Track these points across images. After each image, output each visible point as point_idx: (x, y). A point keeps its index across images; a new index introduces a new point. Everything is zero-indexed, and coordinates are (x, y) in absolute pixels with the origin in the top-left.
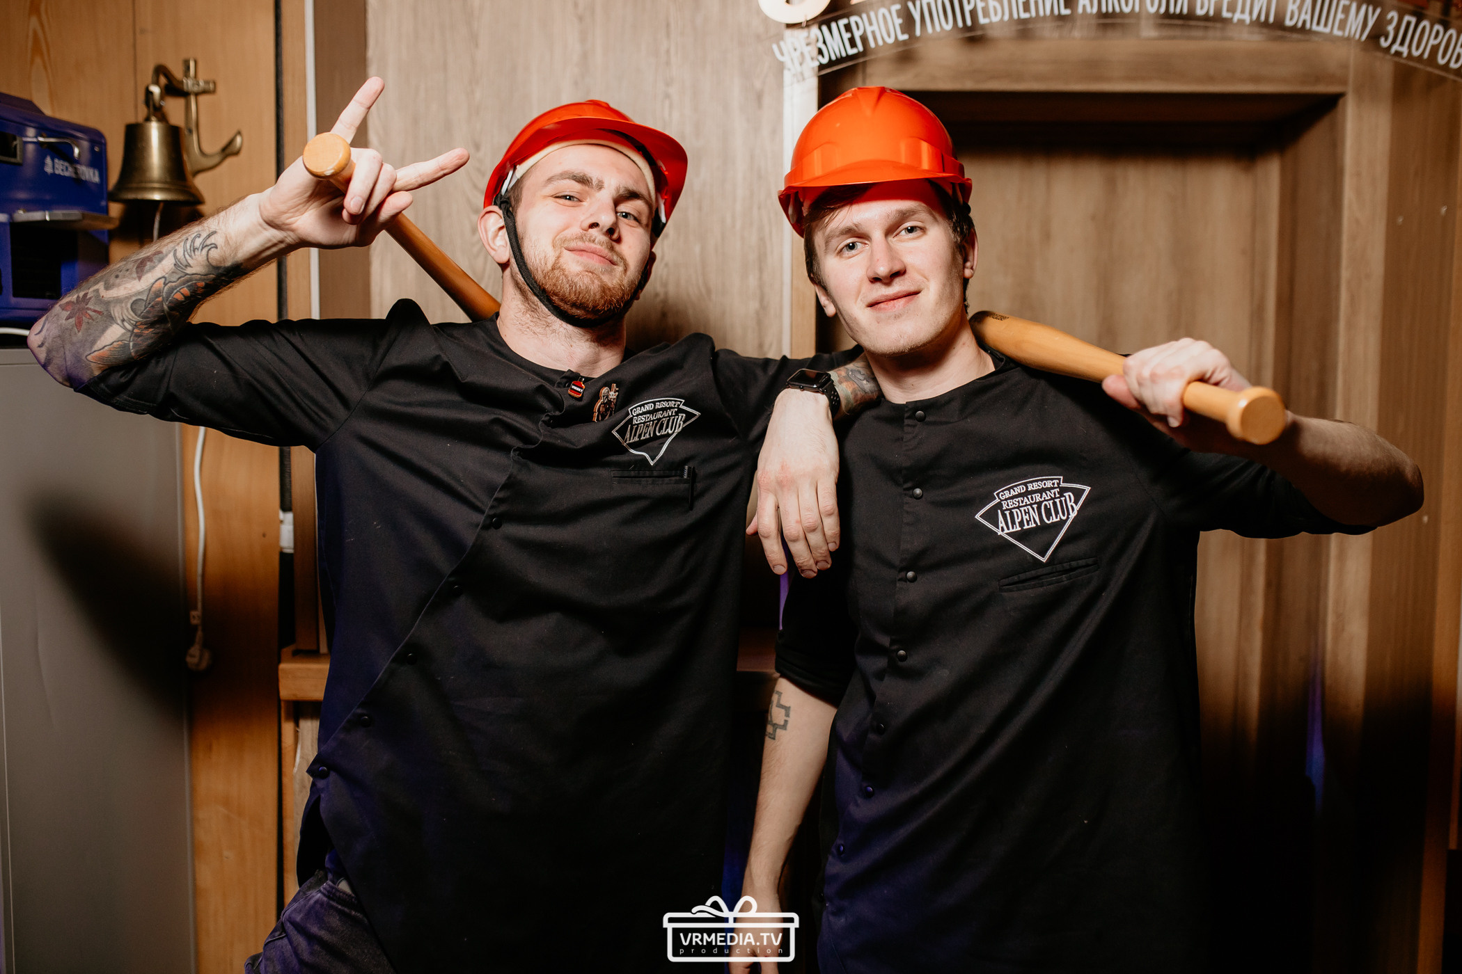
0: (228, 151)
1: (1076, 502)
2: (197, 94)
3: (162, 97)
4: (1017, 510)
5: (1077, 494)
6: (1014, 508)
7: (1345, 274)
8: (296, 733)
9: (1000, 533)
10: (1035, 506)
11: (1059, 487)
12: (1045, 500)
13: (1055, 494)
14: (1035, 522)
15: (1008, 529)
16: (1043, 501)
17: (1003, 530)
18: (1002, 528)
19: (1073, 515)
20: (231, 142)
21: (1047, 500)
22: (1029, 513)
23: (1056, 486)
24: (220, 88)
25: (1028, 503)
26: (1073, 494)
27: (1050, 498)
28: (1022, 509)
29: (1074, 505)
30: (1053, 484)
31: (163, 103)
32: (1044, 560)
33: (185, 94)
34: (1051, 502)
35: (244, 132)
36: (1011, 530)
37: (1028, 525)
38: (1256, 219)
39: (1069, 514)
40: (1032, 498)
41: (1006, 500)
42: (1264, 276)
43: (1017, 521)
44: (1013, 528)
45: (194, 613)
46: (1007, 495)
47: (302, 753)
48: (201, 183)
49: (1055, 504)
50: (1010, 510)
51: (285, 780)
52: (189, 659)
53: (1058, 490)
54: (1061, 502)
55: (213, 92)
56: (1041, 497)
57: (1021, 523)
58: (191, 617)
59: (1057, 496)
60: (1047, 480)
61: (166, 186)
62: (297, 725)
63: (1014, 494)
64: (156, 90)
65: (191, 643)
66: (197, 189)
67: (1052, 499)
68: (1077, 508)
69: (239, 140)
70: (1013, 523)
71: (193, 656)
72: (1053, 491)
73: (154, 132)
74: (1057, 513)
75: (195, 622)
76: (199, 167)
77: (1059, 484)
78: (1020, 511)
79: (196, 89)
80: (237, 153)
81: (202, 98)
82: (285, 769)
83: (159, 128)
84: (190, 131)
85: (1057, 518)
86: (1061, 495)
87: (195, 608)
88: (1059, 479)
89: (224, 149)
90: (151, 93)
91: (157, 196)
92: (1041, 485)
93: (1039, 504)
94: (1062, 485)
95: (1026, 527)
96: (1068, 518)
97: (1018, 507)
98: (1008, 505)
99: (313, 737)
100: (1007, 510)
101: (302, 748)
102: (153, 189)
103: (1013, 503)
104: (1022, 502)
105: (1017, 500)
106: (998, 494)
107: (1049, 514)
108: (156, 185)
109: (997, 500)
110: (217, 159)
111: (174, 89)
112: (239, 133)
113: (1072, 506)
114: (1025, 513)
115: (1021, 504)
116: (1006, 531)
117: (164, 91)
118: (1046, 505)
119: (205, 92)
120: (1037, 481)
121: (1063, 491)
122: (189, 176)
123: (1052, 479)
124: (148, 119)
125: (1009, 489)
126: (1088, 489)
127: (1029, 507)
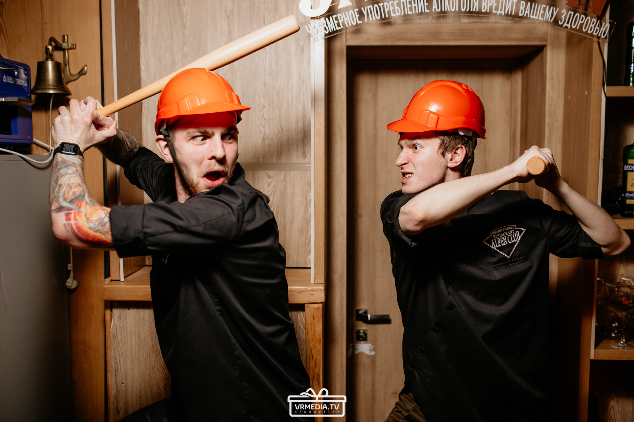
0: (82, 73)
1: (520, 235)
2: (68, 49)
3: (53, 51)
4: (499, 239)
5: (521, 232)
6: (498, 238)
7: (547, 120)
8: (111, 314)
9: (493, 248)
10: (505, 237)
11: (514, 229)
12: (509, 234)
13: (512, 232)
14: (505, 243)
15: (496, 246)
16: (508, 235)
17: (494, 247)
18: (494, 246)
19: (519, 240)
20: (83, 69)
21: (510, 234)
22: (503, 239)
23: (513, 229)
24: (78, 47)
25: (503, 236)
26: (519, 232)
27: (510, 233)
28: (501, 238)
29: (519, 236)
30: (512, 228)
31: (53, 53)
32: (508, 257)
33: (63, 50)
34: (511, 235)
35: (87, 65)
36: (497, 246)
37: (503, 244)
38: (512, 99)
39: (517, 239)
40: (504, 234)
41: (495, 235)
42: (515, 122)
43: (499, 243)
44: (498, 246)
45: (69, 265)
46: (495, 233)
47: (113, 322)
48: (70, 87)
49: (512, 236)
50: (496, 238)
51: (107, 334)
52: (67, 284)
53: (514, 230)
54: (514, 235)
55: (75, 49)
56: (507, 233)
57: (500, 244)
58: (68, 267)
59: (513, 232)
60: (510, 227)
61: (55, 87)
62: (112, 311)
63: (498, 232)
64: (50, 48)
65: (68, 277)
66: (68, 89)
67: (511, 234)
68: (520, 237)
69: (86, 68)
70: (498, 244)
71: (69, 283)
72: (512, 231)
73: (50, 65)
74: (513, 239)
75: (69, 269)
76: (69, 80)
77: (514, 228)
78: (500, 239)
79: (67, 47)
80: (85, 74)
81: (70, 51)
82: (107, 329)
83: (52, 64)
84: (66, 65)
85: (513, 241)
86: (515, 232)
87: (70, 263)
88: (515, 226)
89: (79, 72)
90: (48, 49)
91: (51, 92)
92: (508, 229)
93: (507, 236)
94: (515, 228)
95: (502, 245)
96: (517, 241)
97: (499, 238)
98: (495, 237)
99: (118, 316)
100: (495, 239)
101: (114, 321)
102: (50, 89)
103: (498, 236)
104: (501, 235)
105: (499, 235)
106: (492, 233)
107: (510, 240)
108: (51, 87)
109: (491, 235)
110: (77, 77)
111: (58, 48)
112: (86, 65)
113: (518, 236)
114: (502, 239)
115: (500, 236)
116: (495, 247)
117: (54, 48)
118: (509, 236)
119: (71, 49)
120: (506, 227)
121: (515, 230)
122: (65, 84)
123: (512, 226)
124: (47, 60)
125: (496, 231)
126: (524, 230)
127: (503, 237)
